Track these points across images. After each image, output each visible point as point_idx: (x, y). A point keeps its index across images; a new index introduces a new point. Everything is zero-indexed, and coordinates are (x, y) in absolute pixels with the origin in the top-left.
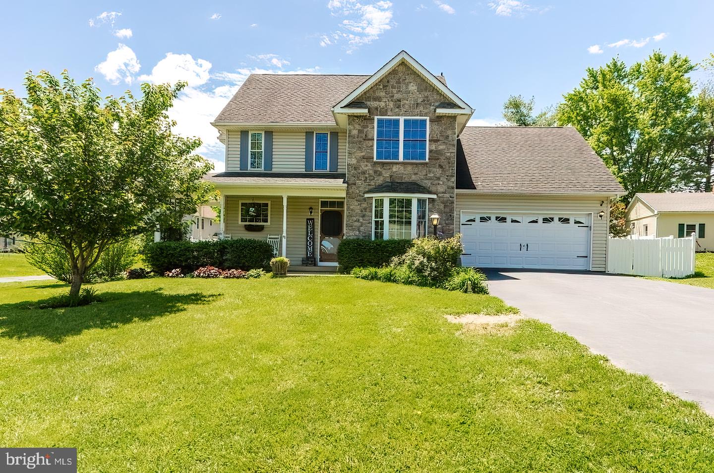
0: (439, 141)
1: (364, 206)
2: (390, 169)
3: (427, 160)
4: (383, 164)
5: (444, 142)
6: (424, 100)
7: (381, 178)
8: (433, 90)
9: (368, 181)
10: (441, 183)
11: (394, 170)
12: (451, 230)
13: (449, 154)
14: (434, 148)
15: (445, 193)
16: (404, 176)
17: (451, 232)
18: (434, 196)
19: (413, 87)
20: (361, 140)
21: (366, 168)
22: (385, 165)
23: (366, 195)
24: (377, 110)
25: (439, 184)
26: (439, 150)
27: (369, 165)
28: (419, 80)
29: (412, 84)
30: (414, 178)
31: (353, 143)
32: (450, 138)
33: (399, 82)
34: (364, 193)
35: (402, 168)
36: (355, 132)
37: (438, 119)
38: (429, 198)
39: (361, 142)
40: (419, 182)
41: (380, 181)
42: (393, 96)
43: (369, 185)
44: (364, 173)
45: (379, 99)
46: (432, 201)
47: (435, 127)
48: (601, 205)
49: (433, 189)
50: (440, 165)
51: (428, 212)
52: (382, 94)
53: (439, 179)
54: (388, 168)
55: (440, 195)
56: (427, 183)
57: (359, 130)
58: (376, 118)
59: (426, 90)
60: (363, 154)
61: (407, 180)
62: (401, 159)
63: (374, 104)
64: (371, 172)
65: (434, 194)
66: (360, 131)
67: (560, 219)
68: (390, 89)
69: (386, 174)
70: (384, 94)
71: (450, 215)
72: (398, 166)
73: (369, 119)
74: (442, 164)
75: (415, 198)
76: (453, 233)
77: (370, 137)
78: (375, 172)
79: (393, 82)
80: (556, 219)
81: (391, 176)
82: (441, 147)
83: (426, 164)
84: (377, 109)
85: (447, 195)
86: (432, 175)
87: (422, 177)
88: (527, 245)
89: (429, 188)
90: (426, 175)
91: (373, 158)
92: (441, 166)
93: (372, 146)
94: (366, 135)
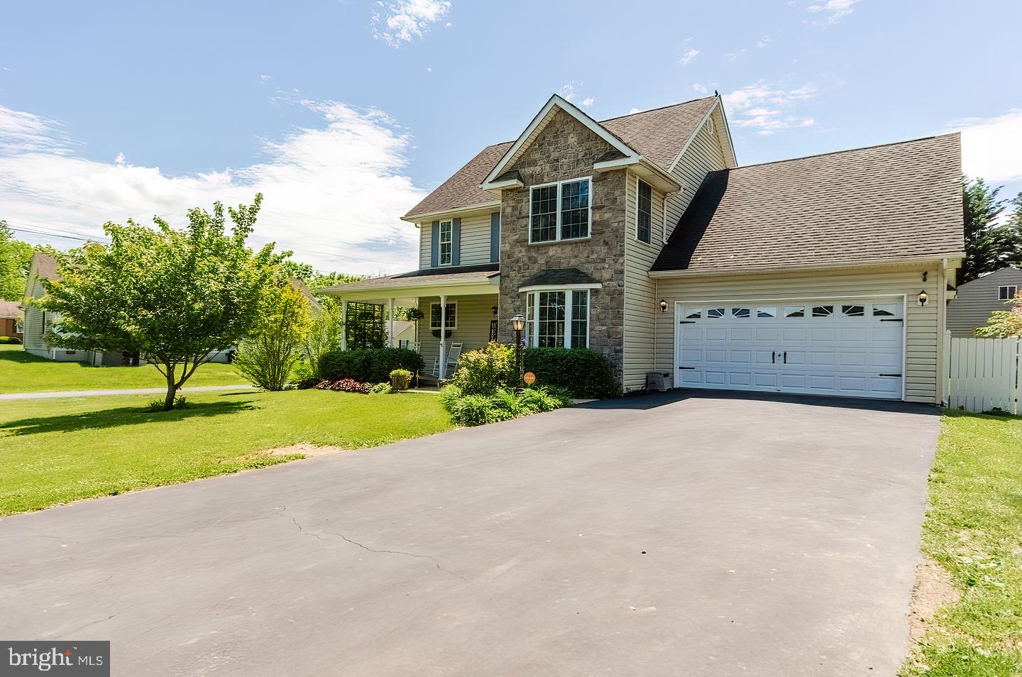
0: (604, 207)
1: (517, 303)
2: (545, 253)
3: (589, 236)
4: (538, 247)
5: (610, 208)
6: (586, 154)
7: (537, 266)
8: (596, 138)
9: (522, 271)
10: (606, 266)
11: (551, 253)
12: (619, 333)
13: (616, 225)
14: (597, 218)
15: (612, 280)
16: (562, 261)
17: (619, 336)
18: (599, 286)
19: (572, 140)
20: (514, 218)
21: (520, 255)
22: (541, 249)
23: (521, 290)
24: (533, 178)
25: (604, 268)
26: (604, 220)
27: (523, 250)
28: (579, 129)
29: (571, 135)
30: (573, 262)
31: (507, 224)
32: (618, 200)
33: (556, 137)
34: (518, 288)
35: (559, 250)
36: (509, 210)
37: (602, 177)
38: (591, 289)
39: (514, 221)
40: (580, 268)
41: (535, 269)
42: (549, 157)
43: (523, 276)
44: (517, 261)
45: (534, 163)
46: (595, 292)
47: (600, 188)
48: (925, 280)
49: (596, 276)
50: (605, 241)
51: (590, 308)
52: (537, 156)
53: (603, 261)
54: (544, 251)
55: (605, 284)
56: (588, 269)
57: (513, 206)
58: (531, 187)
59: (588, 139)
60: (517, 237)
61: (564, 266)
62: (558, 238)
63: (527, 171)
64: (525, 259)
65: (599, 282)
66: (514, 208)
67: (845, 309)
68: (546, 147)
69: (542, 260)
70: (539, 156)
71: (618, 312)
72: (554, 248)
73: (523, 191)
74: (607, 239)
75: (568, 290)
76: (622, 337)
77: (524, 214)
78: (530, 258)
79: (549, 137)
80: (838, 309)
81: (547, 263)
82: (607, 216)
83: (589, 241)
84: (532, 176)
85: (614, 283)
86: (595, 256)
87: (583, 260)
88: (785, 354)
89: (592, 275)
90: (589, 257)
91: (528, 241)
92: (606, 243)
93: (527, 225)
94: (520, 212)
